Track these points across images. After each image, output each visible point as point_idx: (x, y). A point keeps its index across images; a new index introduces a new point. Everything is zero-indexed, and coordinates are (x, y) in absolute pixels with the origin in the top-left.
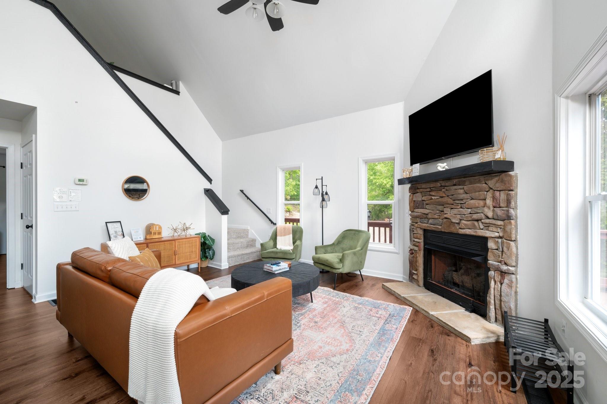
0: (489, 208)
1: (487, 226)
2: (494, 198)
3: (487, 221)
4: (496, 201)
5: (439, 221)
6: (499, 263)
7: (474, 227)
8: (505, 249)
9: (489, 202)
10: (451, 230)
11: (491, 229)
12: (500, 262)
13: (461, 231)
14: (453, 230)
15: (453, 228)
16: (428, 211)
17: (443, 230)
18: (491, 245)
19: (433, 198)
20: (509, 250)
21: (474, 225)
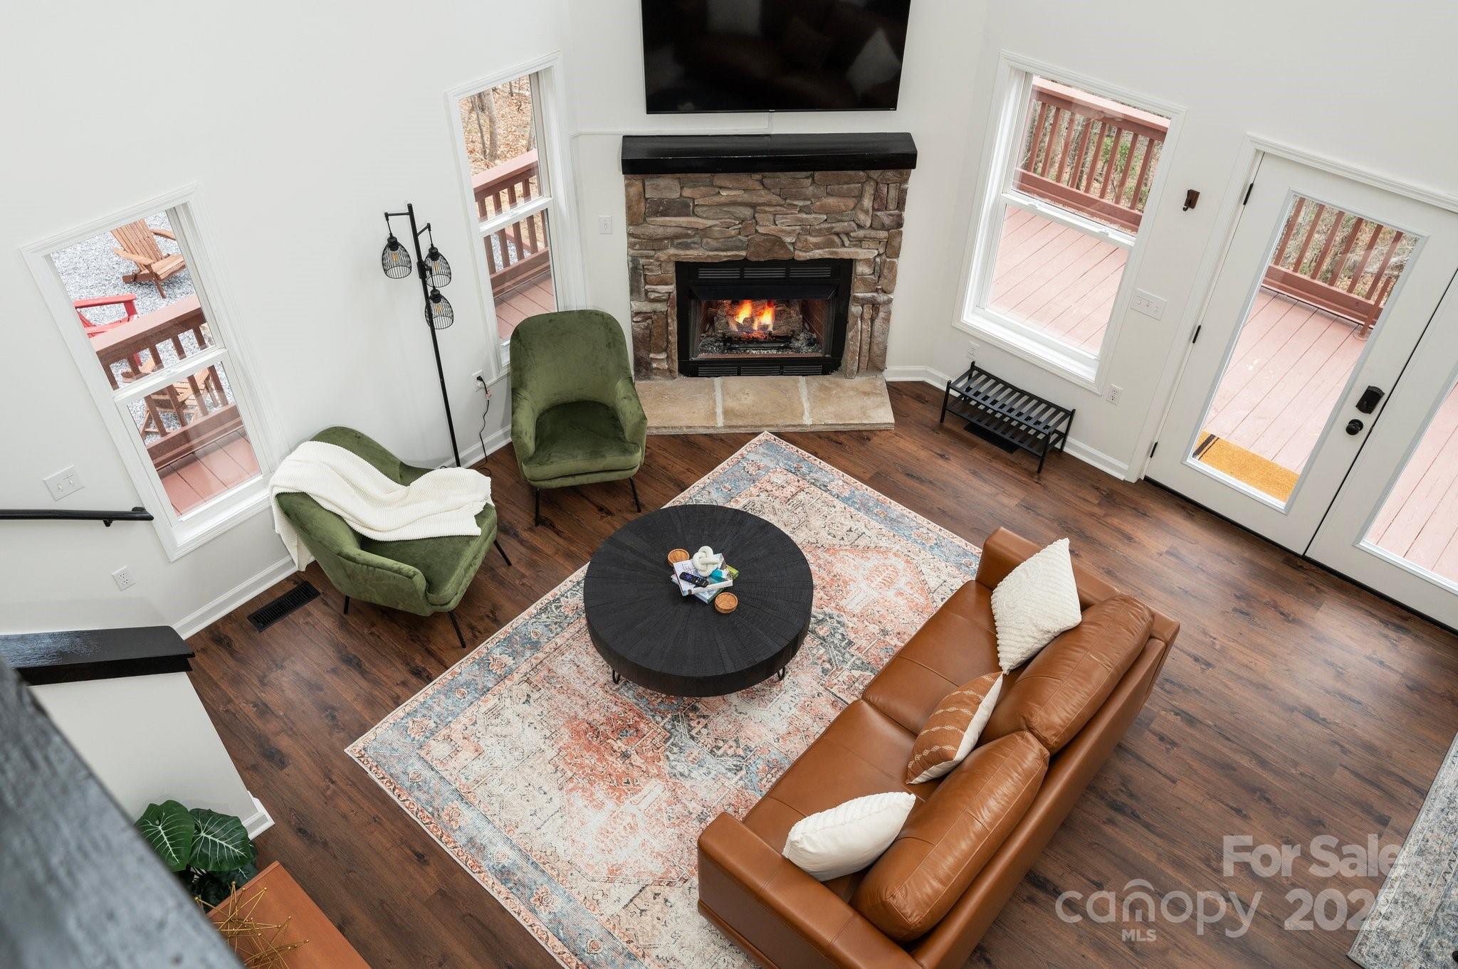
0: (867, 212)
1: (859, 242)
2: (877, 196)
3: (861, 233)
4: (881, 200)
5: (740, 240)
6: (875, 294)
7: (830, 244)
8: (886, 271)
9: (867, 202)
10: (775, 255)
11: (865, 244)
12: (877, 291)
13: (799, 256)
14: (781, 255)
15: (782, 252)
16: (710, 223)
17: (753, 259)
18: (861, 269)
19: (724, 193)
20: (891, 271)
21: (834, 242)
